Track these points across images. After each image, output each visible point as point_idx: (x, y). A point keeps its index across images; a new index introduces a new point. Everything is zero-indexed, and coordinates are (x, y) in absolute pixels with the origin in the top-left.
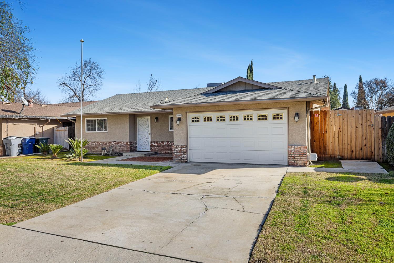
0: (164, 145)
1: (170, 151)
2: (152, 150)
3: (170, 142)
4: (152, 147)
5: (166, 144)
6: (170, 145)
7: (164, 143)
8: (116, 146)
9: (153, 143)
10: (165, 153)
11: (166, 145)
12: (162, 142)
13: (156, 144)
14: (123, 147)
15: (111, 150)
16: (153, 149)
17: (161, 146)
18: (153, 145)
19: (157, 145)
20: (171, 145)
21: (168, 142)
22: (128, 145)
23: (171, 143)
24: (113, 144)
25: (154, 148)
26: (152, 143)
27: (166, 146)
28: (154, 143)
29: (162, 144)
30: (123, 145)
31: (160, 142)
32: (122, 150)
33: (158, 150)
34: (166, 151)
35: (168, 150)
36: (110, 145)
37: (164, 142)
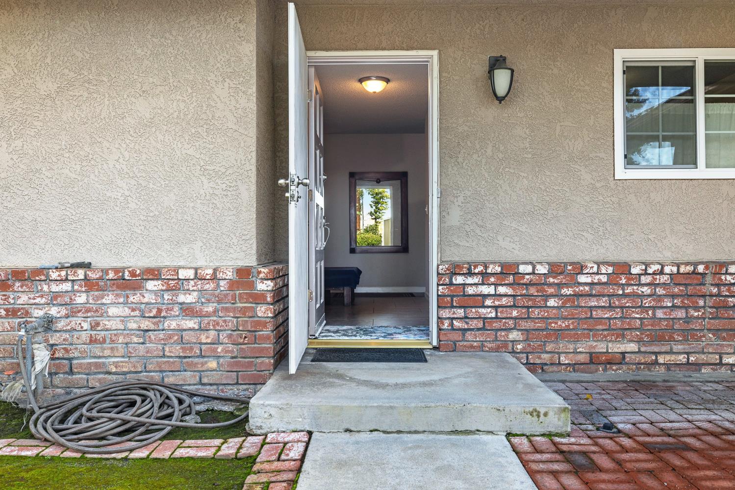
0: (577, 295)
1: (632, 347)
2: (456, 336)
3: (635, 270)
4: (460, 312)
5: (600, 283)
6: (642, 296)
7: (582, 279)
8: (100, 311)
9: (470, 274)
10: (582, 358)
11: (600, 295)
12: (556, 269)
13: (502, 290)
14: (191, 323)
15: (42, 356)
16: (464, 330)
17: (552, 302)
18: (470, 291)
19: (510, 291)
20: (646, 290)
21: (623, 268)
22: (259, 298)
23: (645, 279)
24: (55, 288)
25: (474, 324)
26: (459, 280)
27: (604, 301)
28: (484, 275)
29: (560, 286)
30: (189, 299)
31: (542, 269)
32: (177, 350)
33: (514, 335)
34: (601, 347)
35: (621, 335)
36: (24, 299)
37: (580, 268)
